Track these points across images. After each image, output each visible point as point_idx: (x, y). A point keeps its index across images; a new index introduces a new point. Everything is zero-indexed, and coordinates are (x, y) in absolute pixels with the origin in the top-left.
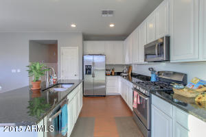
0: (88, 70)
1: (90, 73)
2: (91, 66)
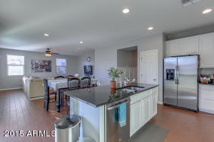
0: (170, 75)
1: (172, 78)
2: (174, 70)
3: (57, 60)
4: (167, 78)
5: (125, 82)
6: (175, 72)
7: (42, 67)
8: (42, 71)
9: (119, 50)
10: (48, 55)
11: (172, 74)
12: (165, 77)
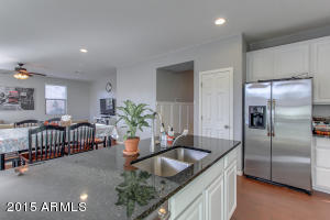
1: (261, 125)
2: (264, 108)
3: (47, 87)
4: (252, 124)
5: (164, 138)
6: (268, 112)
7: (13, 100)
8: (14, 109)
9: (159, 70)
10: (19, 76)
11: (262, 116)
12: (247, 122)
